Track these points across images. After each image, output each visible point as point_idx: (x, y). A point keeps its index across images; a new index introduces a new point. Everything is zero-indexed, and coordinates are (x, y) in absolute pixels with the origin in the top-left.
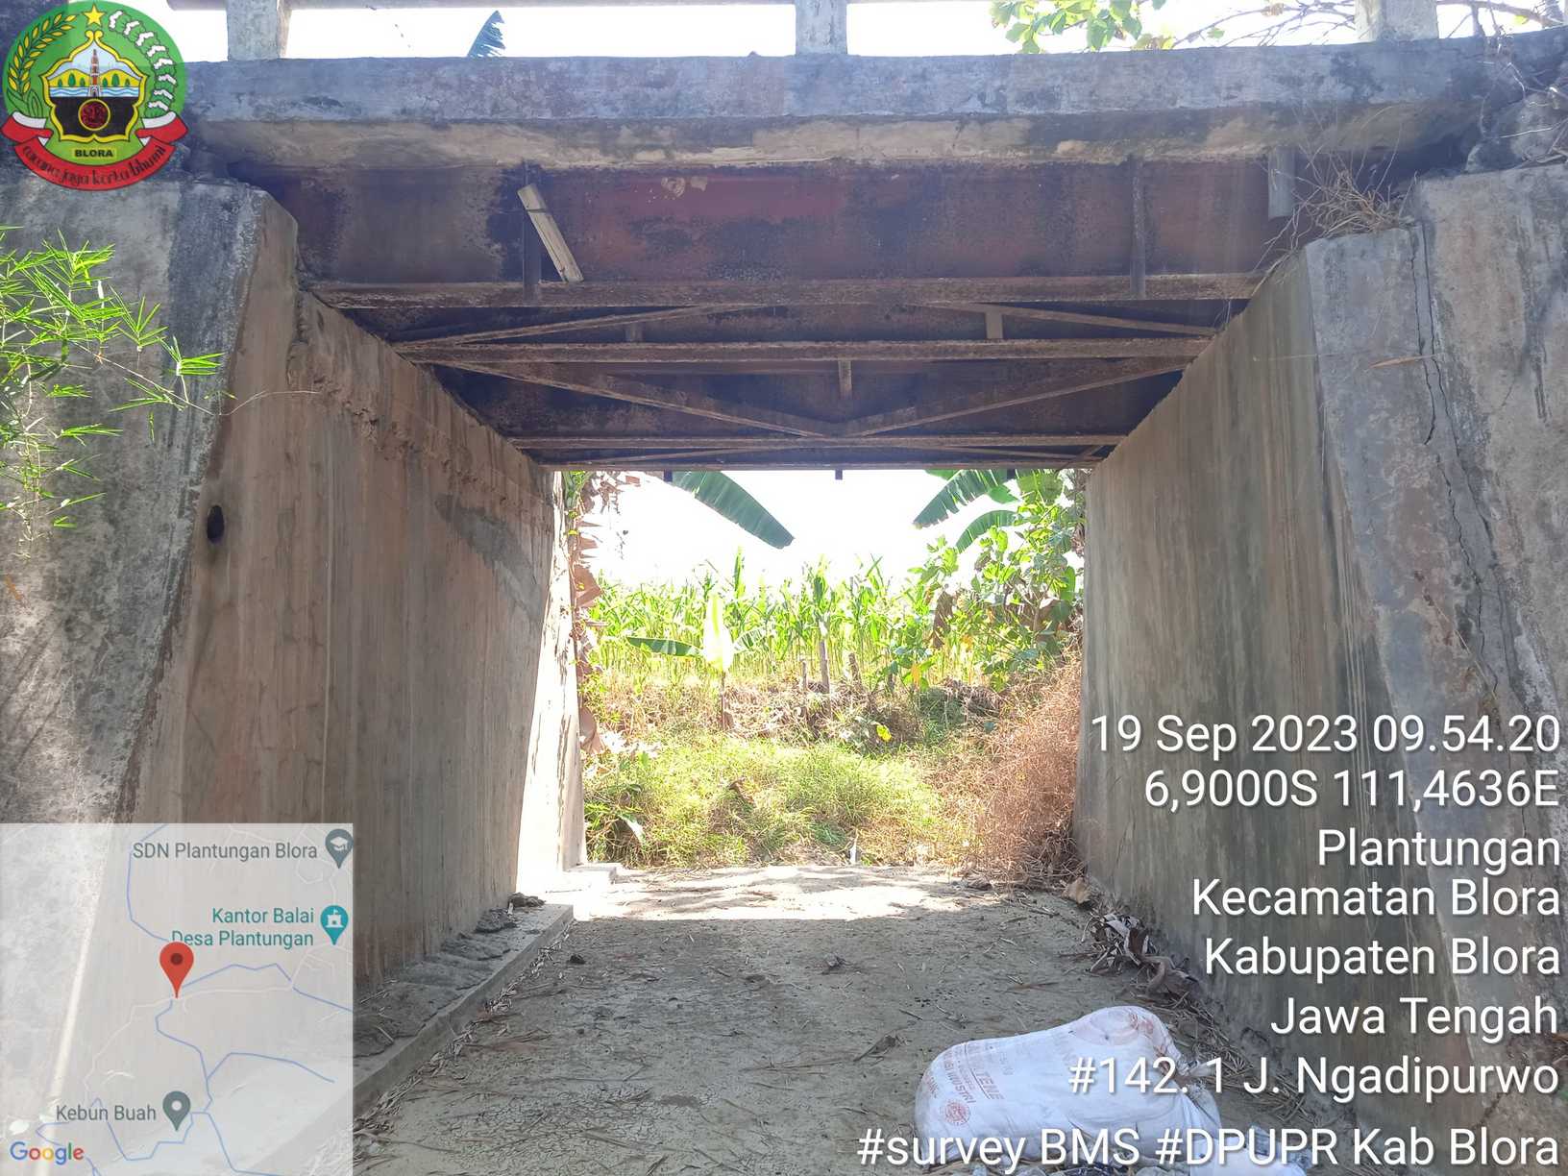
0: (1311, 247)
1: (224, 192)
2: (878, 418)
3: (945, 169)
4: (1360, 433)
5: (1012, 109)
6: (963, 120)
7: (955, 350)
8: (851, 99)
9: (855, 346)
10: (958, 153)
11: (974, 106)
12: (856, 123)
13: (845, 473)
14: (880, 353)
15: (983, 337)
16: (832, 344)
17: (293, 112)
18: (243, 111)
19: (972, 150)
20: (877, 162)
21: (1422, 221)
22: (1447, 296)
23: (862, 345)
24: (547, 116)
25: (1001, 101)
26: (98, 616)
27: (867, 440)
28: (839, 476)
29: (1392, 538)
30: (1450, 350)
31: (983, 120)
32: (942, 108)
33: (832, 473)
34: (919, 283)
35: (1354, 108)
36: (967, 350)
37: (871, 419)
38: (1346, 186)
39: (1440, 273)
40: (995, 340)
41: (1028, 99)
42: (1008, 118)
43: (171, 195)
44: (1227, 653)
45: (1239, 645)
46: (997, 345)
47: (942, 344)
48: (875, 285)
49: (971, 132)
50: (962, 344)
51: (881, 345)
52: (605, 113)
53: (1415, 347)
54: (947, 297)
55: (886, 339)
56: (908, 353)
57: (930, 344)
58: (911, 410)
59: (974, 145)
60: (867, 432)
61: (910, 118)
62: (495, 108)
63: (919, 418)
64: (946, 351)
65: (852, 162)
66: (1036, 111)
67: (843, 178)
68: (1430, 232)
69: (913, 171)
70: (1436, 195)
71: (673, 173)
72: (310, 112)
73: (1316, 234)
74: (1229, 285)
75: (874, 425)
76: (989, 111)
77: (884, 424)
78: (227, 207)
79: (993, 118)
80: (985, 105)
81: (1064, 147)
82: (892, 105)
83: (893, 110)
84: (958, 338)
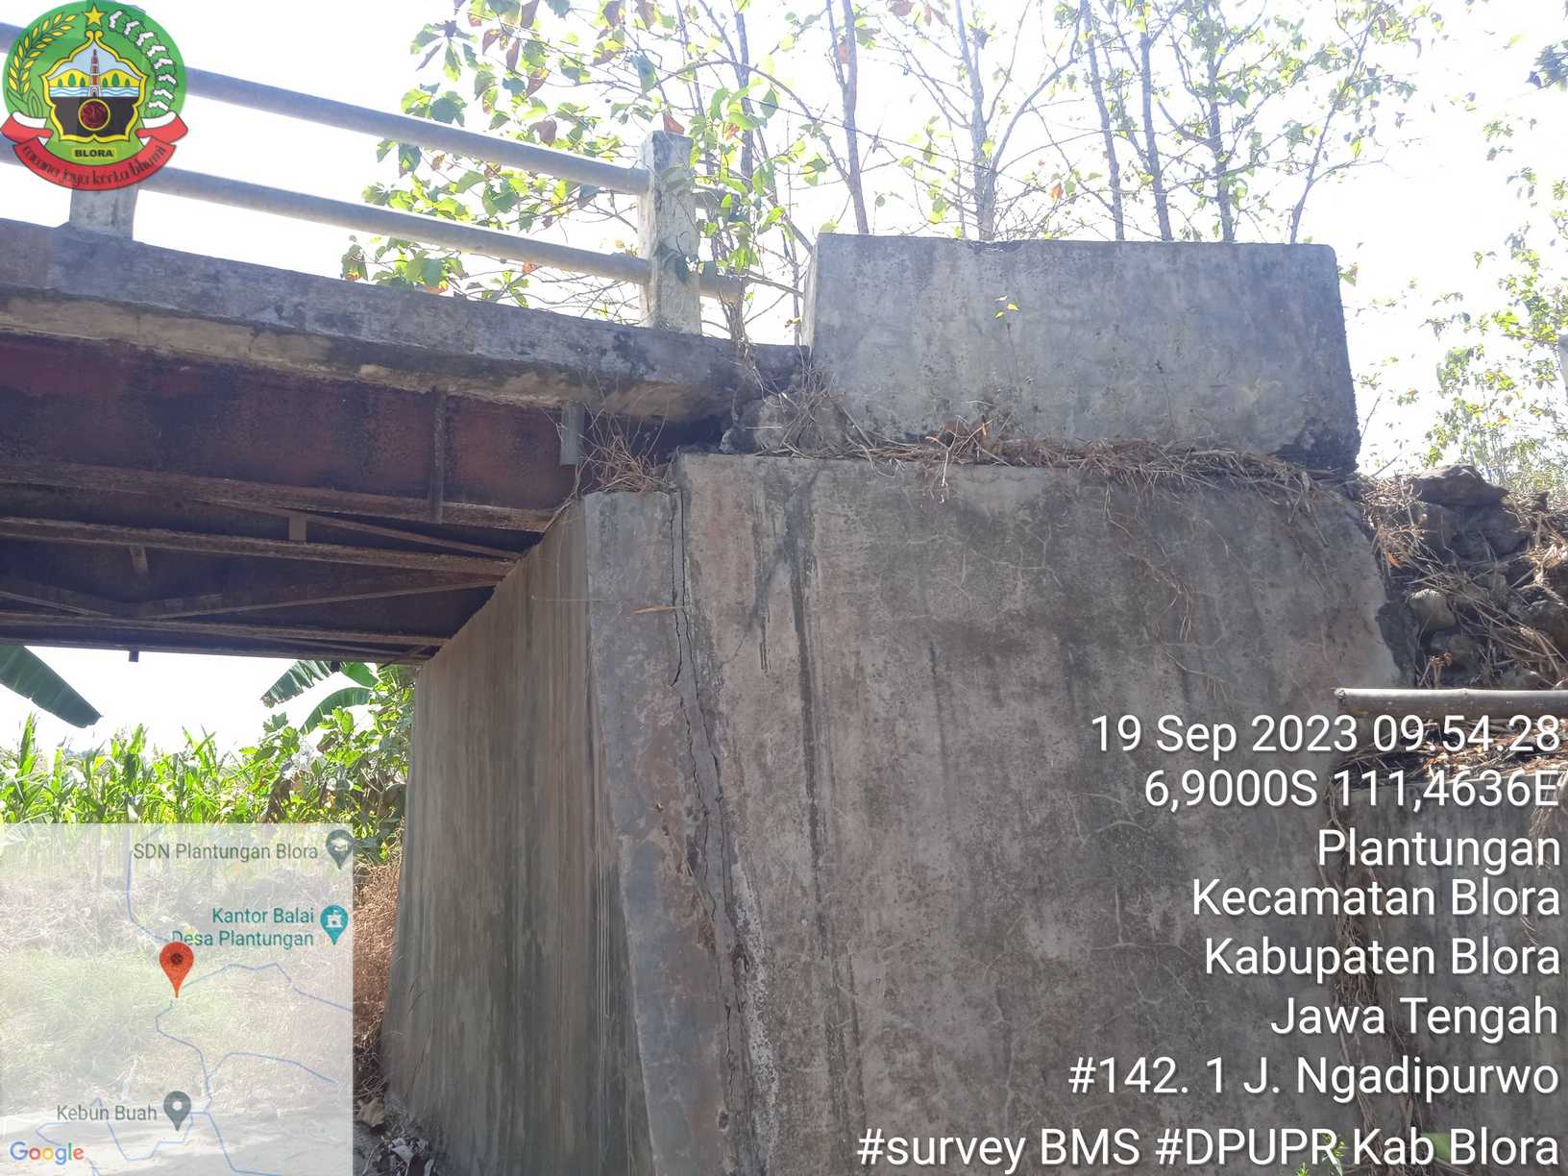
0: (589, 498)
2: (177, 602)
3: (242, 369)
4: (619, 672)
5: (309, 327)
6: (258, 329)
7: (253, 547)
8: (131, 286)
9: (134, 532)
10: (255, 357)
11: (269, 317)
12: (137, 311)
13: (142, 655)
14: (167, 541)
15: (284, 536)
16: (105, 528)
19: (270, 357)
20: (163, 351)
21: (681, 488)
22: (697, 556)
23: (144, 533)
25: (299, 315)
27: (163, 625)
28: (134, 658)
29: (639, 772)
30: (697, 602)
31: (279, 332)
32: (234, 311)
33: (126, 654)
34: (202, 481)
35: (629, 383)
36: (267, 549)
37: (169, 603)
38: (620, 449)
39: (692, 535)
40: (297, 542)
41: (328, 320)
42: (307, 335)
44: (513, 867)
45: (522, 861)
46: (298, 546)
47: (238, 540)
48: (149, 478)
49: (265, 340)
50: (261, 542)
51: (165, 534)
53: (669, 597)
54: (235, 497)
55: (173, 529)
56: (199, 543)
57: (224, 539)
58: (215, 598)
59: (271, 352)
60: (164, 616)
61: (198, 316)
63: (225, 606)
64: (243, 547)
65: (134, 346)
66: (335, 332)
67: (123, 360)
68: (686, 499)
69: (205, 365)
70: (694, 467)
73: (596, 486)
74: (523, 519)
75: (172, 610)
76: (285, 324)
77: (184, 609)
79: (290, 332)
80: (281, 318)
81: (366, 370)
82: (178, 300)
83: (179, 305)
84: (257, 537)
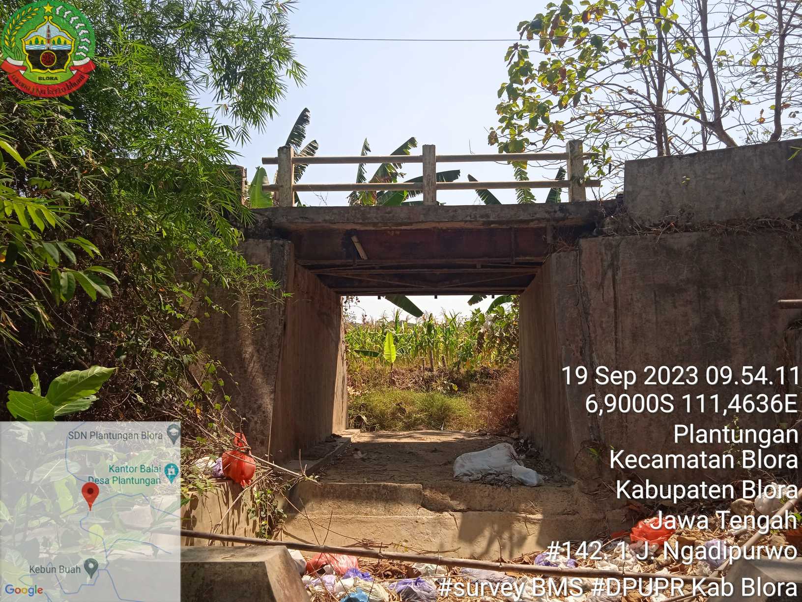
1: (281, 242)
17: (296, 221)
18: (284, 220)
21: (579, 249)
22: (584, 269)
24: (361, 221)
26: (264, 349)
28: (436, 297)
30: (584, 282)
35: (564, 219)
39: (583, 263)
43: (269, 244)
52: (375, 220)
53: (575, 282)
62: (348, 219)
68: (581, 252)
70: (584, 243)
71: (391, 231)
72: (300, 220)
78: (282, 246)
81: (492, 226)
84: (468, 268)
